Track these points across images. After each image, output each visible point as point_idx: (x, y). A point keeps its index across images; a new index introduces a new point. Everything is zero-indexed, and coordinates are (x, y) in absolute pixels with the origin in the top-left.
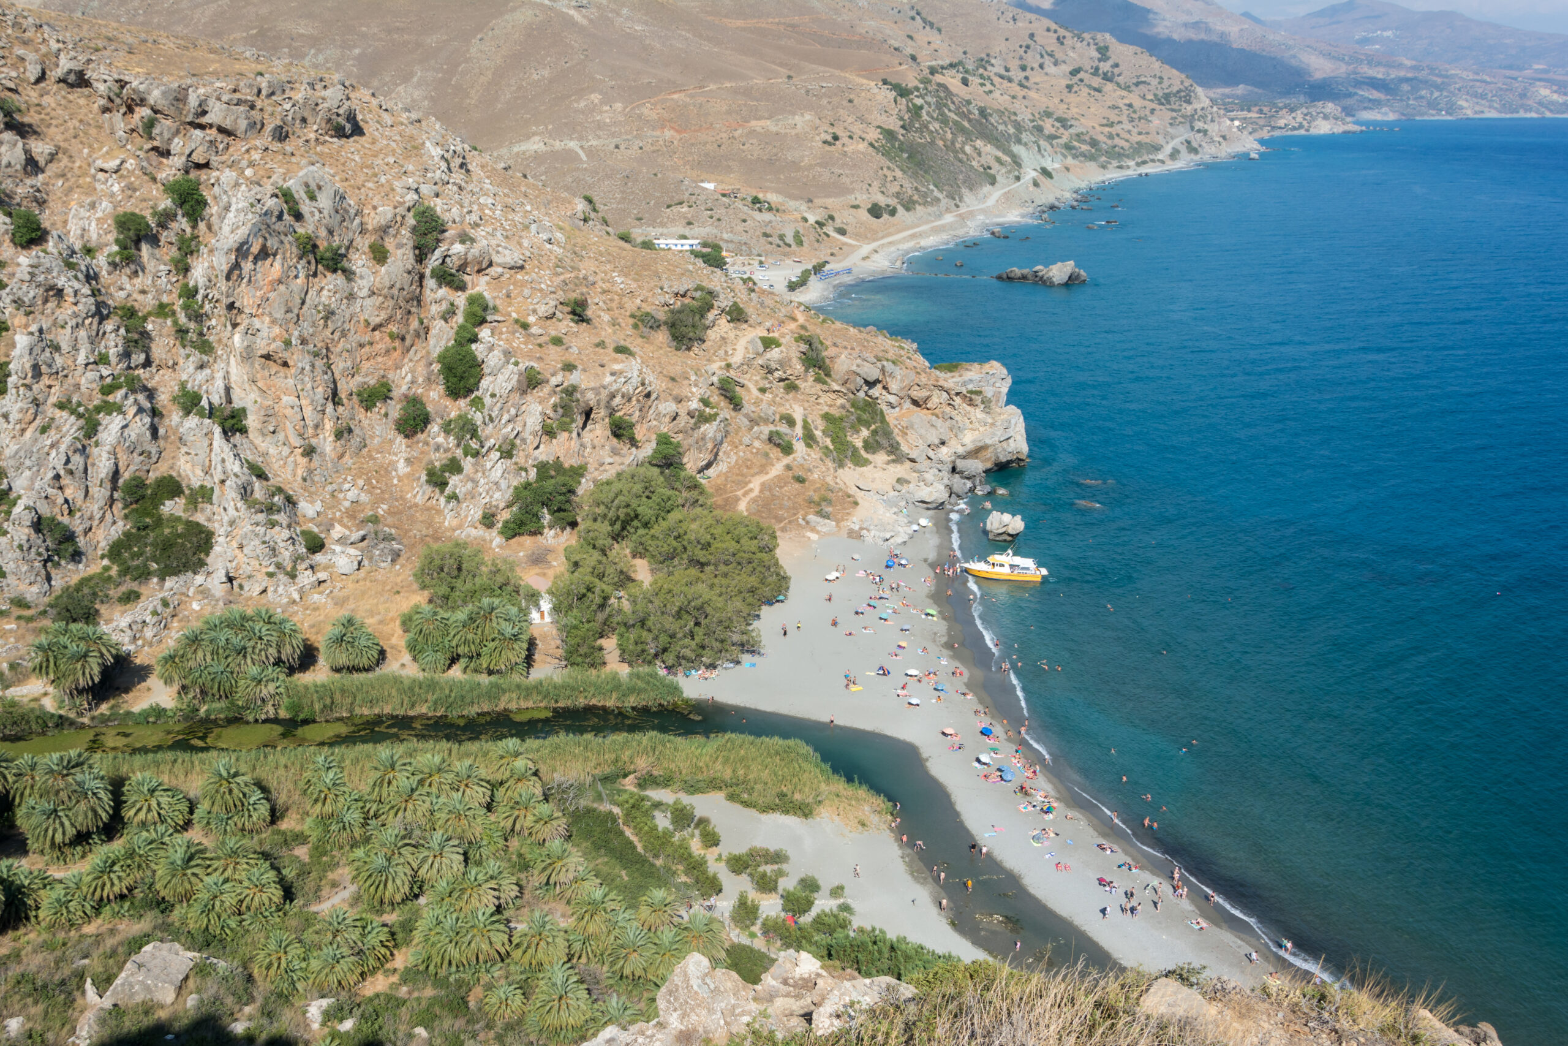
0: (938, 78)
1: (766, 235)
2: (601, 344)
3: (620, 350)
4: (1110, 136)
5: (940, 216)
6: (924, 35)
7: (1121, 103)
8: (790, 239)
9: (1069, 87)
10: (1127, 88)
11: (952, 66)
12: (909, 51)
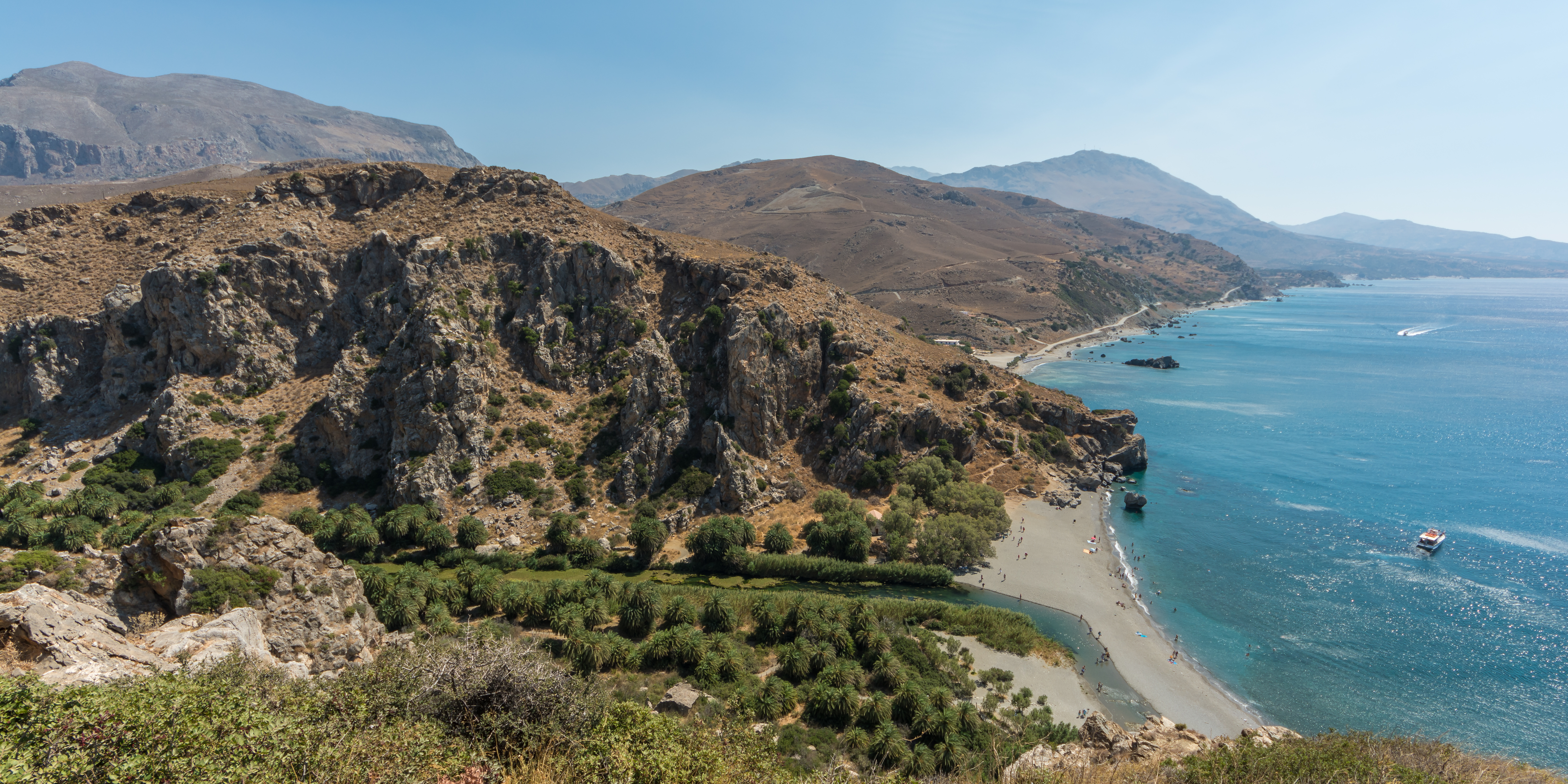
0: (1091, 258)
1: (994, 339)
2: (913, 392)
3: (921, 396)
4: (1191, 288)
5: (1091, 330)
6: (1083, 237)
7: (1198, 270)
8: (1007, 340)
9: (1166, 263)
10: (1201, 263)
11: (1098, 252)
12: (1074, 244)
